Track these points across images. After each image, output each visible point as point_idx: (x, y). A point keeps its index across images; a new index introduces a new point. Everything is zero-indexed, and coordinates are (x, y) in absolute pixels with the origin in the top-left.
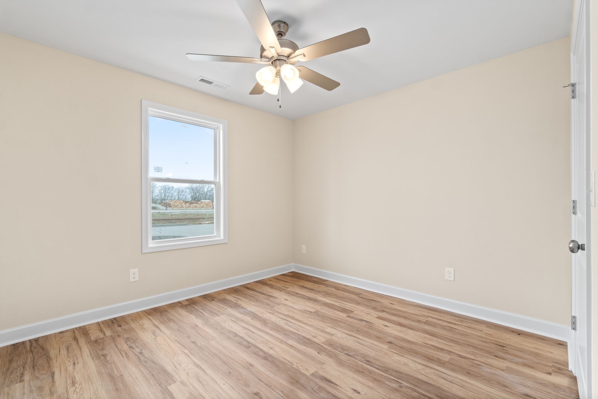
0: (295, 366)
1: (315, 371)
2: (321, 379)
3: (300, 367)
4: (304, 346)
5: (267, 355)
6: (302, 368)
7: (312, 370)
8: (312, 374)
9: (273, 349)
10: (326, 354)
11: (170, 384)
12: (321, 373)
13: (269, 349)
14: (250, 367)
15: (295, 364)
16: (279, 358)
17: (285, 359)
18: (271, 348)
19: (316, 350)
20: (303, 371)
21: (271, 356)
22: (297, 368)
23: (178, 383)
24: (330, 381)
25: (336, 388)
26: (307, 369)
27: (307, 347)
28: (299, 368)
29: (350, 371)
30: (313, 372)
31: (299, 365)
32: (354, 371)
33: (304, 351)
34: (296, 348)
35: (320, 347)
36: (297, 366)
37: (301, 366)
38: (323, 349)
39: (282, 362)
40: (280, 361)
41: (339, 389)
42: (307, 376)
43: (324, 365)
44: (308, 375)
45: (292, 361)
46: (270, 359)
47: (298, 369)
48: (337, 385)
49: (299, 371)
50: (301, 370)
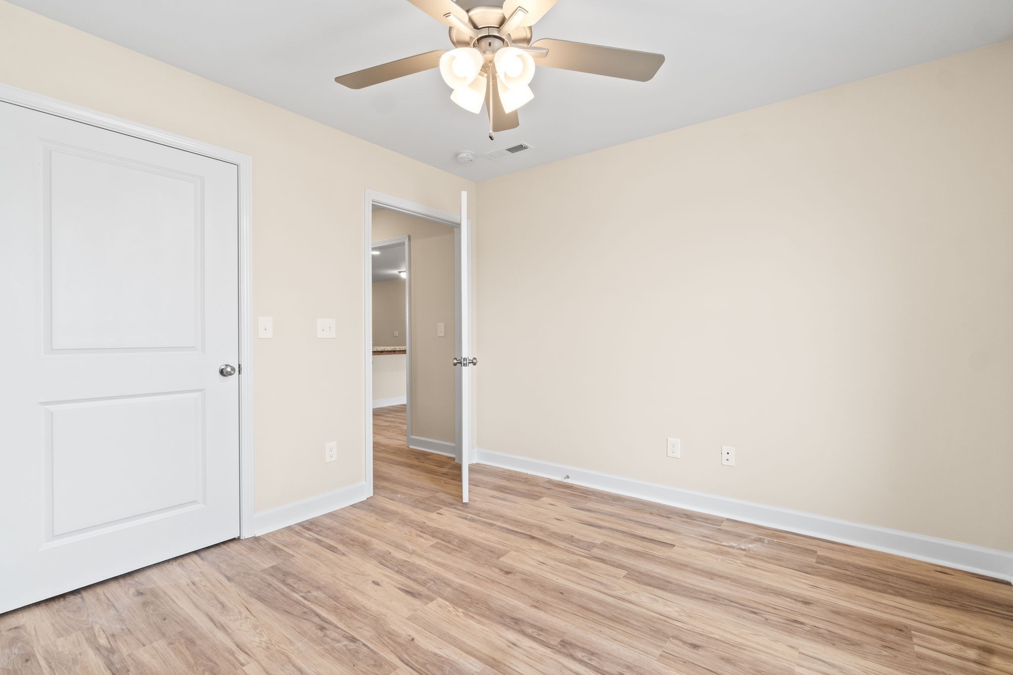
0: (460, 610)
1: (427, 605)
2: (420, 595)
3: (451, 609)
4: (441, 657)
5: (517, 627)
6: (449, 608)
7: (432, 605)
8: (432, 600)
9: (509, 641)
10: (399, 640)
11: (627, 574)
12: (417, 603)
13: (518, 643)
14: (535, 604)
15: (461, 615)
16: (491, 623)
17: (479, 622)
18: (513, 644)
19: (418, 648)
20: (447, 603)
21: (508, 627)
22: (456, 608)
23: (621, 577)
24: (408, 592)
25: (402, 585)
26: (440, 607)
27: (435, 654)
28: (454, 608)
29: (368, 608)
30: (430, 604)
31: (454, 613)
32: (363, 609)
33: (443, 642)
34: (461, 648)
35: (406, 656)
36: (458, 611)
37: (449, 611)
38: (400, 649)
39: (484, 616)
40: (489, 618)
41: (400, 584)
42: (441, 597)
43: (409, 615)
44: (439, 599)
45: (467, 620)
46: (508, 620)
47: (454, 606)
48: (400, 589)
49: (453, 603)
50: (450, 605)
